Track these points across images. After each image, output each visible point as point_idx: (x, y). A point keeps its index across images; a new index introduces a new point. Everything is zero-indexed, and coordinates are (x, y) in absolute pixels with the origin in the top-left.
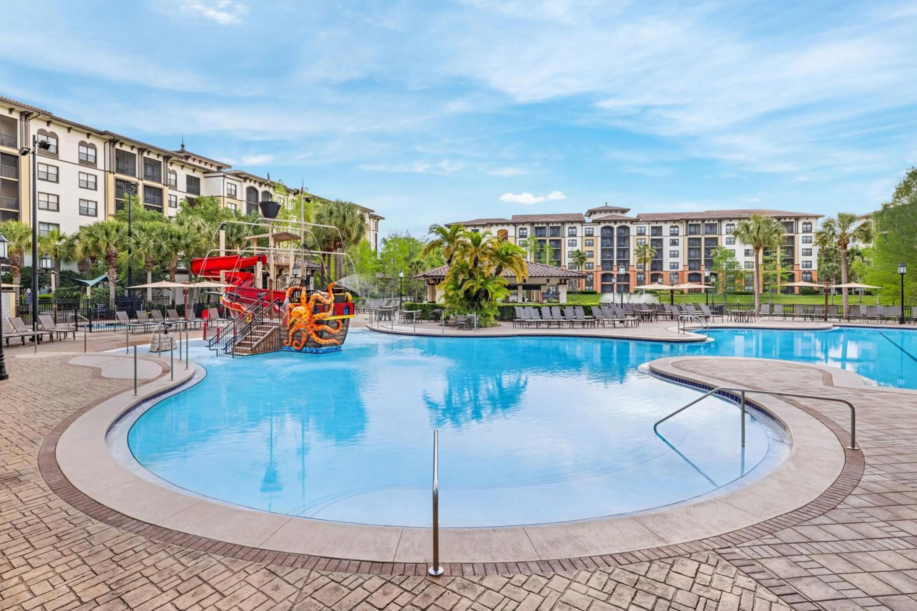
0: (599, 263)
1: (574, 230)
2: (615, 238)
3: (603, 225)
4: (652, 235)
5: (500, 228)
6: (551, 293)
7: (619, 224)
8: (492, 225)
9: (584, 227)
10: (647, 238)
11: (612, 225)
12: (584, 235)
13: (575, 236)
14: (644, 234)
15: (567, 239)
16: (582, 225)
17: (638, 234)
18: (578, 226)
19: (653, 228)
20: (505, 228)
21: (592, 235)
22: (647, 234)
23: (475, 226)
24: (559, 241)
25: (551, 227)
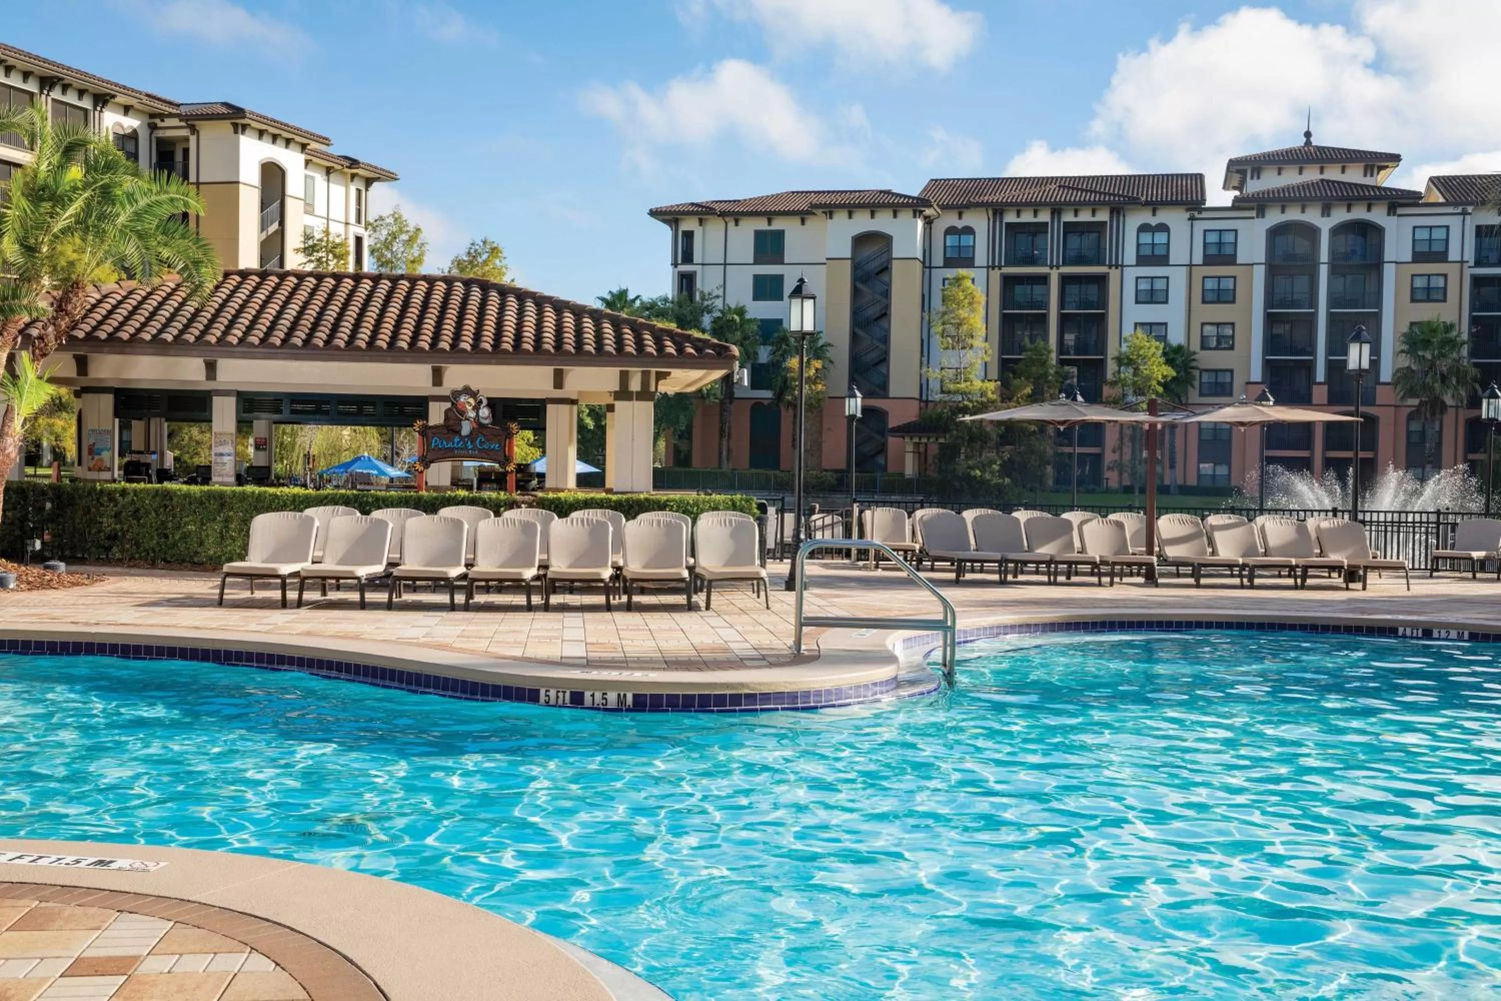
0: (1256, 374)
1: (1161, 238)
2: (1324, 271)
3: (1274, 217)
4: (1478, 263)
5: (863, 223)
6: (466, 428)
7: (1340, 215)
8: (829, 210)
9: (1200, 226)
10: (1452, 271)
11: (1312, 216)
12: (1198, 258)
13: (1163, 260)
14: (1442, 257)
15: (1131, 274)
16: (1192, 219)
17: (1419, 257)
18: (1176, 219)
19: (1480, 231)
20: (883, 223)
21: (1231, 260)
22: (1454, 254)
23: (770, 216)
24: (1101, 281)
25: (1070, 227)
